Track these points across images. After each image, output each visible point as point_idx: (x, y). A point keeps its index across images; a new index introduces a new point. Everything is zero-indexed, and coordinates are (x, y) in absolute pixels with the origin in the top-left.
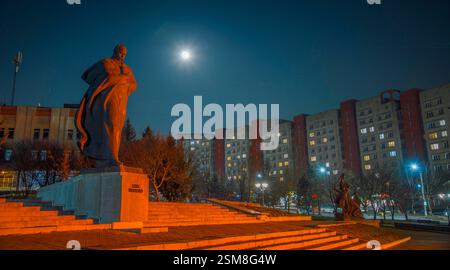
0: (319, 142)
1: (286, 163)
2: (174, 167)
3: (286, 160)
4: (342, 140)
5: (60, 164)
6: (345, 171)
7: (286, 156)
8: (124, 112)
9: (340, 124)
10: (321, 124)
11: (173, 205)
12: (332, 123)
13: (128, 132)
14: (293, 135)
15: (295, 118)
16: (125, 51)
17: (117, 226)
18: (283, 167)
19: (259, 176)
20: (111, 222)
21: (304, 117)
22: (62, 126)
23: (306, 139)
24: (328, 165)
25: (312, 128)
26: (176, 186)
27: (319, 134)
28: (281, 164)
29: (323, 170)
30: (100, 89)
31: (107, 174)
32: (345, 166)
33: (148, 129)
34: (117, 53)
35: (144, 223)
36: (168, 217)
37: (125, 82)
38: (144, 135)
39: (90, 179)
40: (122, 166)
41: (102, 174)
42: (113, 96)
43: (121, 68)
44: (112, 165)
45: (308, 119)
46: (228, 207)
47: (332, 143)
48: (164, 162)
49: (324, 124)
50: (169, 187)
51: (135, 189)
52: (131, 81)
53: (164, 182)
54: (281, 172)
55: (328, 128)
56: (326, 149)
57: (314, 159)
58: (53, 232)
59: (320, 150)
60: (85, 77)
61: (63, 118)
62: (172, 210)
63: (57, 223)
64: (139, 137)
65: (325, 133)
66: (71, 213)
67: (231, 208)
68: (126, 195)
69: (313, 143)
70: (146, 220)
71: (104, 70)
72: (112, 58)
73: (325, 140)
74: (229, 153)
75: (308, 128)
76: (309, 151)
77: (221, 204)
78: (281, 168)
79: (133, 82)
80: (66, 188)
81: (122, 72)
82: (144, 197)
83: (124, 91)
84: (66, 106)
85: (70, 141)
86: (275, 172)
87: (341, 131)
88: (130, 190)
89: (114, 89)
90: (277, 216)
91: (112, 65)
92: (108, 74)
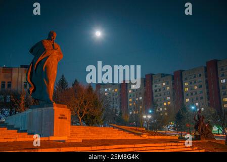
0: (191, 88)
1: (169, 103)
2: (91, 105)
3: (169, 101)
4: (207, 88)
5: (19, 104)
6: (209, 108)
7: (169, 98)
8: (56, 72)
9: (206, 77)
10: (193, 77)
11: (88, 128)
12: (200, 76)
13: (62, 83)
14: (173, 84)
15: (175, 73)
16: (55, 35)
17: (52, 138)
18: (167, 106)
19: (150, 111)
20: (48, 136)
21: (181, 72)
22: (20, 79)
23: (182, 87)
24: (197, 104)
25: (186, 79)
26: (93, 117)
27: (191, 83)
28: (165, 104)
29: (193, 108)
30: (41, 58)
31: (46, 108)
32: (210, 105)
33: (76, 81)
34: (50, 37)
35: (68, 137)
36: (84, 134)
37: (55, 54)
38: (73, 85)
39: (36, 111)
40: (54, 104)
41: (43, 109)
42: (49, 63)
43: (53, 45)
44: (49, 104)
45: (183, 73)
46: (123, 130)
47: (201, 90)
48: (85, 102)
49: (195, 77)
50: (88, 118)
51: (62, 117)
52: (60, 53)
53: (85, 115)
54: (165, 109)
55: (198, 79)
56: (196, 93)
57: (188, 100)
58: (14, 141)
59: (192, 94)
60: (31, 51)
61: (20, 74)
62: (87, 130)
63: (17, 137)
64: (70, 86)
65: (195, 82)
66: (25, 131)
67: (125, 130)
68: (57, 121)
69: (187, 89)
70: (70, 135)
71: (43, 46)
72: (47, 39)
73: (196, 87)
74: (130, 96)
75: (183, 79)
76: (185, 95)
77: (118, 128)
78: (165, 106)
79: (61, 54)
80: (22, 117)
81: (54, 49)
82: (68, 122)
83: (55, 59)
84: (22, 66)
85: (25, 90)
86: (161, 109)
87: (207, 82)
88: (59, 118)
89: (49, 58)
90: (155, 135)
91: (48, 44)
92: (45, 49)
